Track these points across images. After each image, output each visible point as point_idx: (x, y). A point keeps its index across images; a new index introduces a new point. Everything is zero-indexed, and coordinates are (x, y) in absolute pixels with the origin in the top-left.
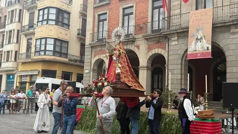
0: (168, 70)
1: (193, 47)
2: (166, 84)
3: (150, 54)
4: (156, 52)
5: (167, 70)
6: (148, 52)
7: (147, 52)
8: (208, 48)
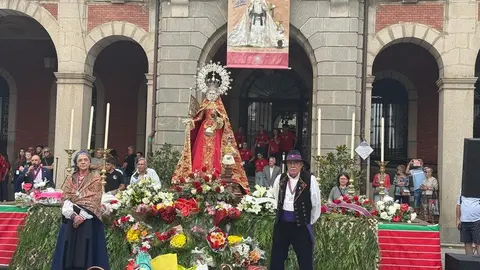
0: (155, 90)
1: (243, 35)
2: (149, 132)
3: (97, 36)
4: (118, 32)
5: (150, 90)
6: (90, 28)
7: (85, 28)
8: (280, 42)
